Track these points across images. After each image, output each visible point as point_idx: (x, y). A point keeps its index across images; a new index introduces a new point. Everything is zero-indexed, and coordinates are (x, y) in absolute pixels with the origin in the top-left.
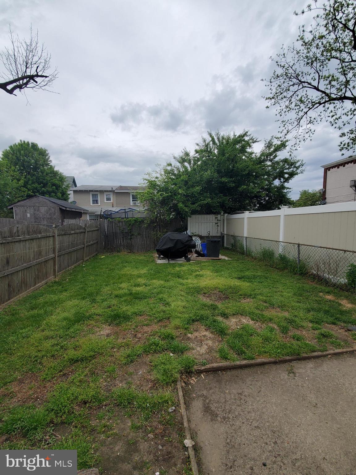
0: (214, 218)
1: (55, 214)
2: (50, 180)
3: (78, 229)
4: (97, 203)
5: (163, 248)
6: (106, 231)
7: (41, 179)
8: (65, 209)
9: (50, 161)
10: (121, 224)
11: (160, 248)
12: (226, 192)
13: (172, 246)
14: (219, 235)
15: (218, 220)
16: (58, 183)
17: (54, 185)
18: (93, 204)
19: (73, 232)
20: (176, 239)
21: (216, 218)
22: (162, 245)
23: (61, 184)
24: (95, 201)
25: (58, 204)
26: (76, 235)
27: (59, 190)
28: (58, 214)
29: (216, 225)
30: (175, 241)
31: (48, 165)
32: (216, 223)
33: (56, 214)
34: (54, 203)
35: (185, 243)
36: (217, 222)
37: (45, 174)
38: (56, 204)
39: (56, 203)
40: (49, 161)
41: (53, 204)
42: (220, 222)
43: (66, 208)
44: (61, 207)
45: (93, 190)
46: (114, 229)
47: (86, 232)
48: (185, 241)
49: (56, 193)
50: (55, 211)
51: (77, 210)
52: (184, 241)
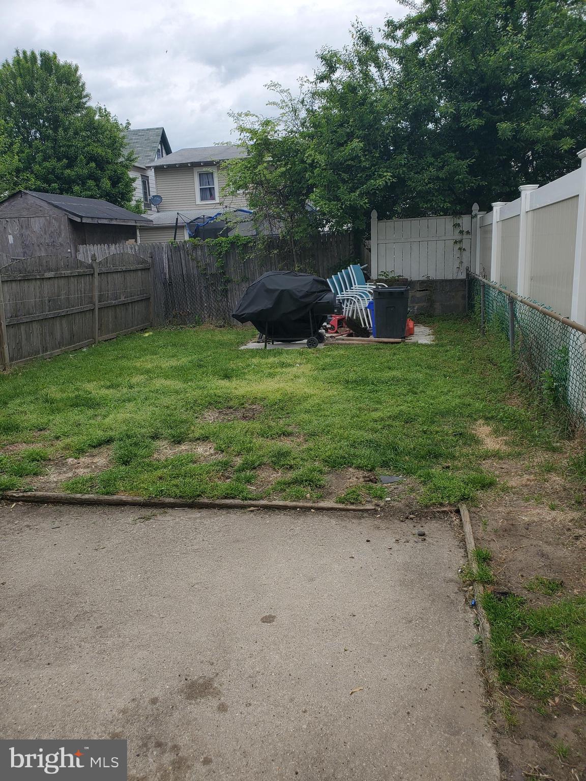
0: (450, 226)
1: (60, 235)
2: (84, 147)
3: (67, 267)
4: (212, 197)
5: (246, 312)
6: (167, 271)
7: (63, 146)
8: (78, 220)
9: (87, 96)
10: (199, 253)
11: (240, 312)
12: (471, 144)
13: (271, 306)
14: (463, 276)
15: (461, 232)
16: (104, 154)
17: (92, 158)
18: (202, 199)
19: (51, 274)
20: (277, 288)
21: (456, 225)
22: (245, 305)
23: (110, 156)
24: (207, 193)
25: (65, 210)
26: (62, 282)
27: (105, 171)
28: (65, 233)
29: (458, 246)
30: (277, 294)
31: (80, 107)
32: (456, 242)
33: (63, 235)
34: (56, 207)
35: (303, 300)
36: (458, 237)
37: (71, 132)
38: (60, 211)
39: (60, 208)
40: (85, 97)
41: (56, 210)
42: (469, 236)
43: (81, 217)
44: (71, 217)
45: (200, 162)
46: (184, 267)
47: (96, 275)
48: (300, 294)
49: (97, 180)
50: (59, 227)
51: (114, 222)
52: (297, 293)
